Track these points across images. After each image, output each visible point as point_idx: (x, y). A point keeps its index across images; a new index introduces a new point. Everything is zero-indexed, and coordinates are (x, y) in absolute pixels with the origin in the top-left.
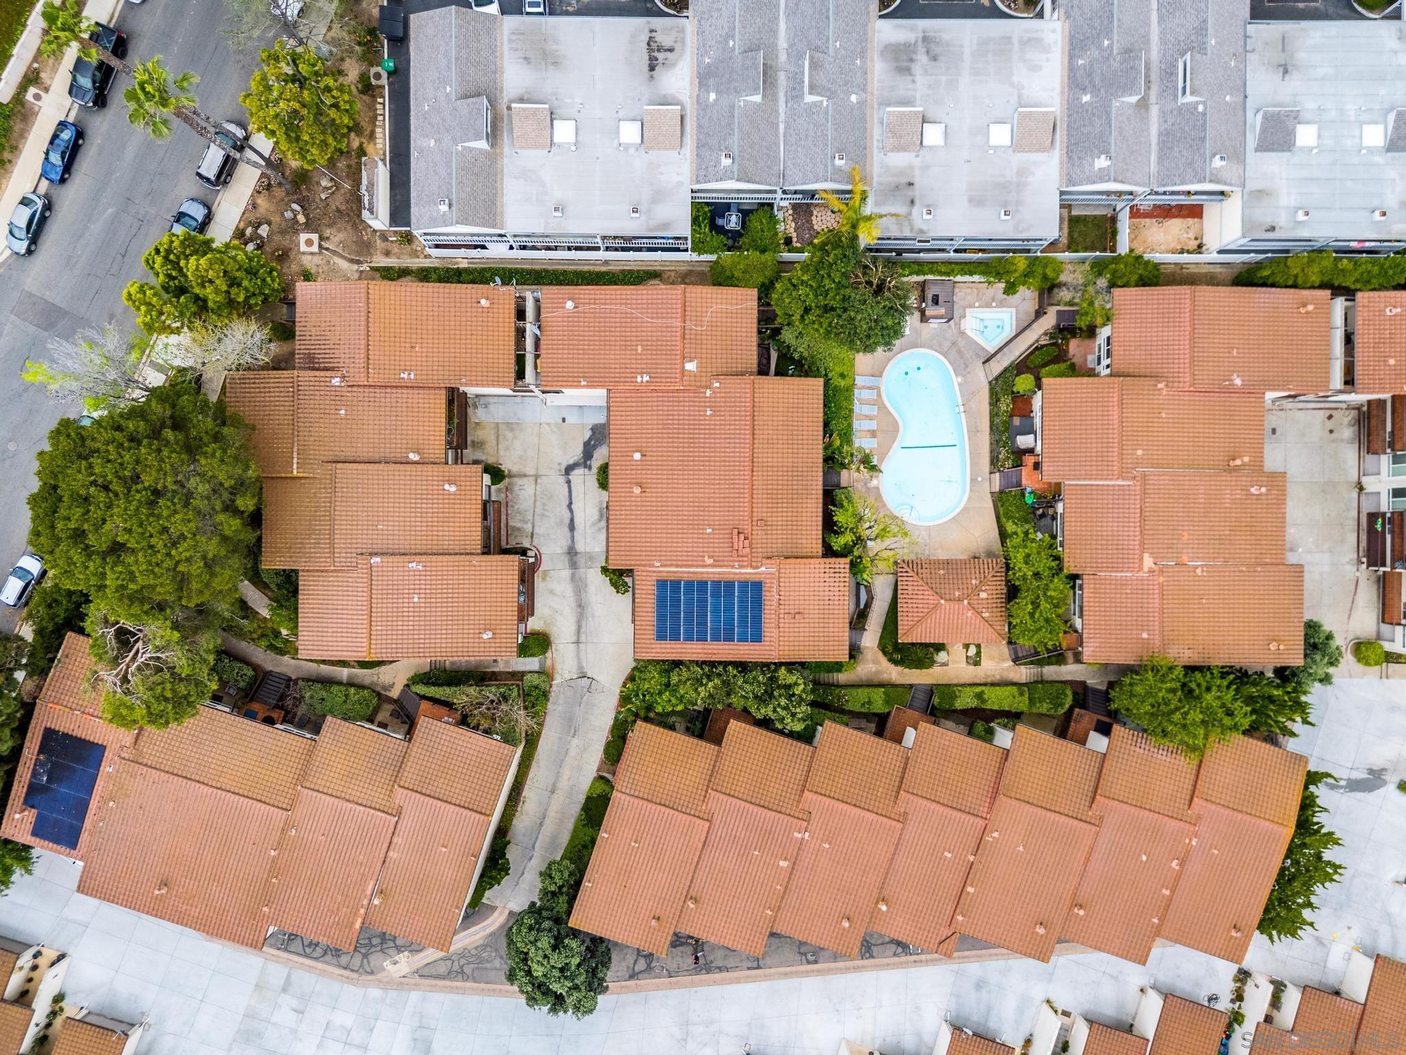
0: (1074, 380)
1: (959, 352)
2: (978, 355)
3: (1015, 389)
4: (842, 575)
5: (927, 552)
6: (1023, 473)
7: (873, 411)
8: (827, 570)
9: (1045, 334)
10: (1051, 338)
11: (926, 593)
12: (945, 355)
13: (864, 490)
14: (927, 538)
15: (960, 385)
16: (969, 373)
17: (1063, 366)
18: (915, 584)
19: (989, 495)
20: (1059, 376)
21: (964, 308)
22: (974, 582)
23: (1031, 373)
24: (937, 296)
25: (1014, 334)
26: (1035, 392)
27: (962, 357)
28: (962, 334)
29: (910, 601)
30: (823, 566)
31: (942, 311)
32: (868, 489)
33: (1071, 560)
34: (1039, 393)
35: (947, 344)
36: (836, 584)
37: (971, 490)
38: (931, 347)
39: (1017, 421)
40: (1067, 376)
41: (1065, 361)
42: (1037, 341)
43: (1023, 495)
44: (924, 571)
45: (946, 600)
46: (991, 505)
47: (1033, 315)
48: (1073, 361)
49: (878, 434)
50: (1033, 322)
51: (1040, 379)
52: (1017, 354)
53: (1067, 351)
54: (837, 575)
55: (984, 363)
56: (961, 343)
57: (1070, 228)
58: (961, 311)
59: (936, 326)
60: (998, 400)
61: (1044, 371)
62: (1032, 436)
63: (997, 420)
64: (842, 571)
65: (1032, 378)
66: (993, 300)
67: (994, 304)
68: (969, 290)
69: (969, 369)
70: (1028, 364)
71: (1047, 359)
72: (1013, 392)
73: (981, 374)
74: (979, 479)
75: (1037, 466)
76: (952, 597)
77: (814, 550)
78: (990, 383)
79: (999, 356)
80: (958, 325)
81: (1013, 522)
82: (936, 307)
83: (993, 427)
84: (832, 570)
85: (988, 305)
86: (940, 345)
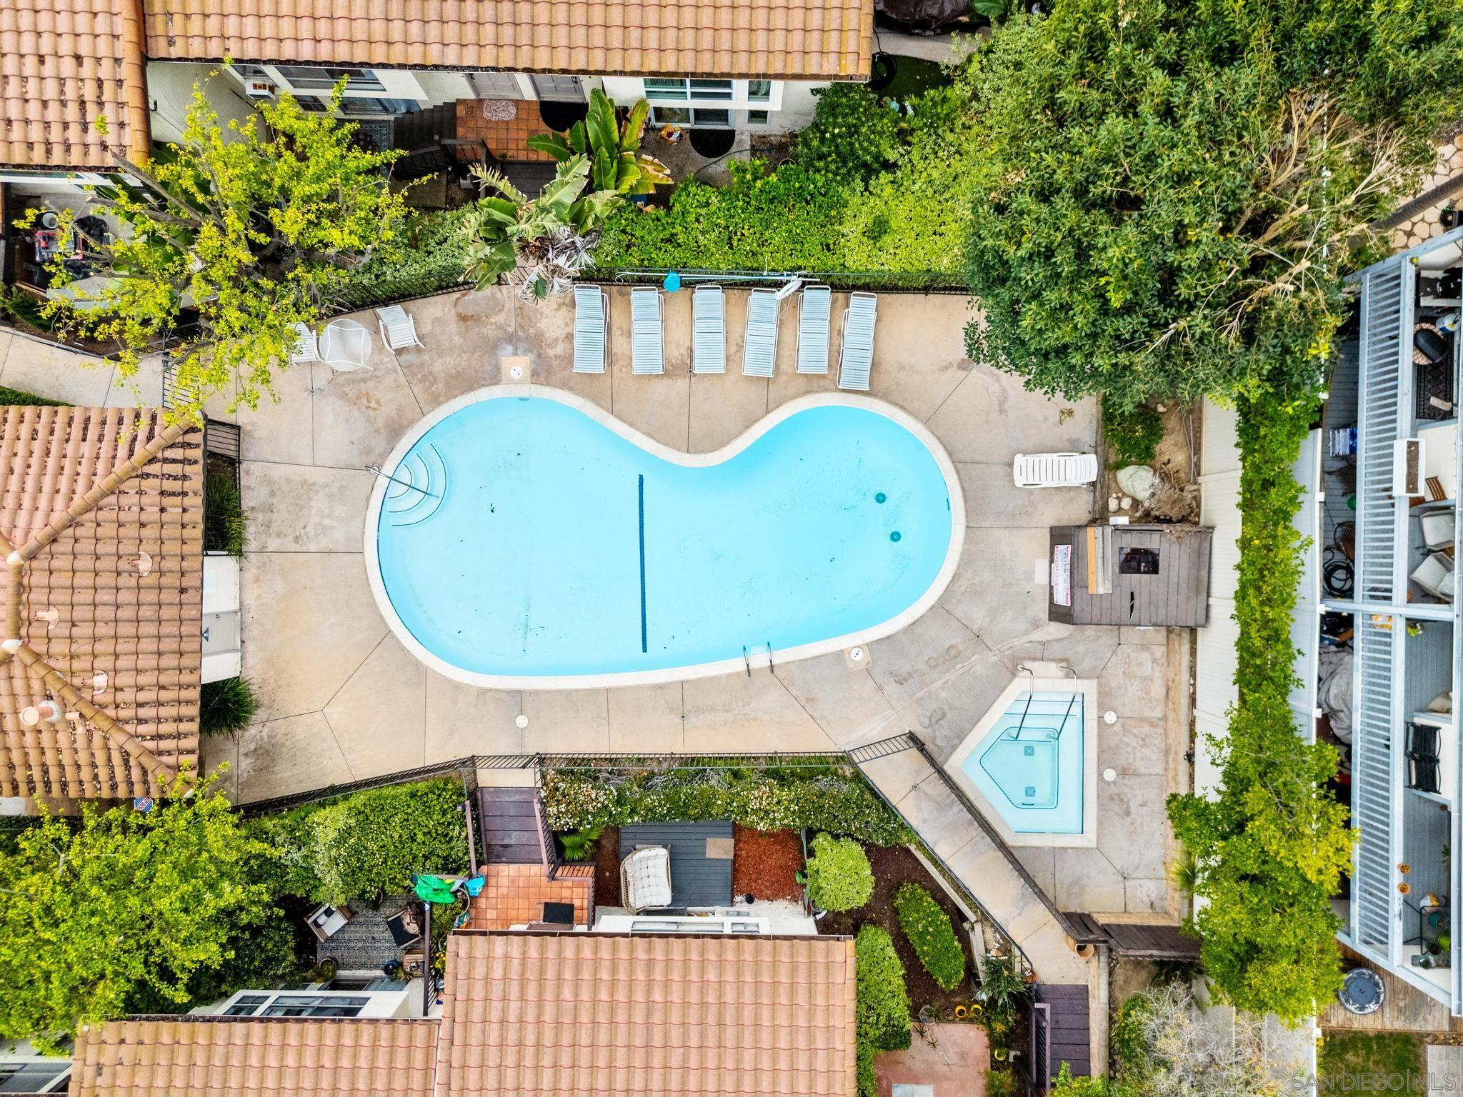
0: (846, 1043)
1: (950, 656)
2: (938, 717)
3: (821, 841)
4: (74, 134)
5: (273, 544)
6: (525, 869)
7: (757, 362)
8: (87, 69)
9: (1007, 944)
10: (996, 969)
11: (60, 501)
12: (941, 606)
13: (489, 331)
14: (324, 543)
15: (840, 656)
16: (880, 688)
17: (898, 1006)
18: (101, 466)
19: (466, 754)
20: (860, 996)
21: (1098, 675)
22: (100, 681)
23: (875, 897)
24: (1154, 568)
25: (1010, 840)
26: (811, 910)
27: (932, 664)
28: (1014, 667)
29: (37, 446)
30: (103, 48)
31: (1101, 580)
32: (492, 347)
33: (125, 1052)
34: (808, 926)
35: (977, 616)
36: (33, 110)
37: (482, 692)
38: (966, 561)
39: (720, 848)
40: (861, 1021)
41: (914, 1011)
42: (985, 917)
43: (450, 866)
44: (152, 498)
45: (19, 571)
46: (432, 760)
47: (1074, 908)
48: (915, 1040)
49: (681, 385)
50: (1052, 907)
51: (855, 930)
52: (942, 851)
53: (942, 1015)
54: (72, 113)
55: (912, 737)
56: (981, 663)
57: (1380, 1037)
58: (1087, 663)
59: (1041, 578)
60: (783, 779)
61: (880, 940)
62: (663, 896)
63: (716, 782)
64: (92, 137)
65: (862, 900)
66: (1124, 772)
67: (1110, 775)
68: (1158, 690)
69: (891, 688)
70: (907, 888)
71: (924, 951)
72: (811, 834)
73: (874, 729)
74: (522, 721)
75: (559, 914)
76: (37, 596)
77: (177, 27)
78: (845, 758)
79: (940, 788)
80: (1043, 653)
81: (349, 831)
82: (1113, 561)
83: (695, 767)
84: (89, 92)
85: (1106, 756)
86: (976, 593)
